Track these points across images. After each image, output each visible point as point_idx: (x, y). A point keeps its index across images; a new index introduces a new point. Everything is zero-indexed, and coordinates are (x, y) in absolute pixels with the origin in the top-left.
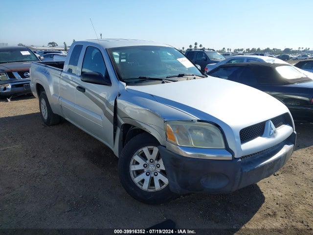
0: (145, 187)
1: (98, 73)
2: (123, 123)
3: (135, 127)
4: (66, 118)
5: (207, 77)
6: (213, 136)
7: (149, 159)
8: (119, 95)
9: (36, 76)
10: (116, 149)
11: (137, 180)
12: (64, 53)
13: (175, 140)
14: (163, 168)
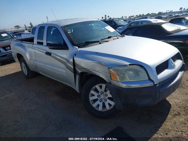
0: (100, 109)
1: (59, 42)
2: (80, 72)
3: (88, 73)
4: (40, 73)
5: (124, 36)
6: (139, 73)
7: (100, 92)
8: (75, 55)
9: (15, 48)
10: (77, 88)
11: (95, 105)
12: (26, 32)
13: (117, 79)
14: (110, 96)
